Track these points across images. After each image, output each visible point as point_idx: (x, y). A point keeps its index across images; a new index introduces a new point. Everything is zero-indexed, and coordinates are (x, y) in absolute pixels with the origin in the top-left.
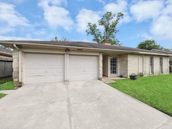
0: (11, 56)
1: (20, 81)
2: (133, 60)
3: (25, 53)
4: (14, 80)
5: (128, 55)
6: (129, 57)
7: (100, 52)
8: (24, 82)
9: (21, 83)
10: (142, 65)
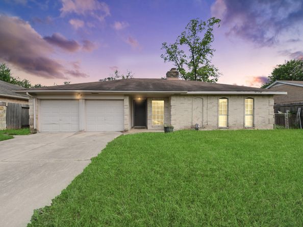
0: (27, 100)
1: (35, 128)
2: (181, 104)
3: (41, 100)
4: (30, 126)
5: (172, 98)
6: (173, 100)
7: (125, 95)
8: (39, 129)
9: (36, 130)
10: (201, 111)
